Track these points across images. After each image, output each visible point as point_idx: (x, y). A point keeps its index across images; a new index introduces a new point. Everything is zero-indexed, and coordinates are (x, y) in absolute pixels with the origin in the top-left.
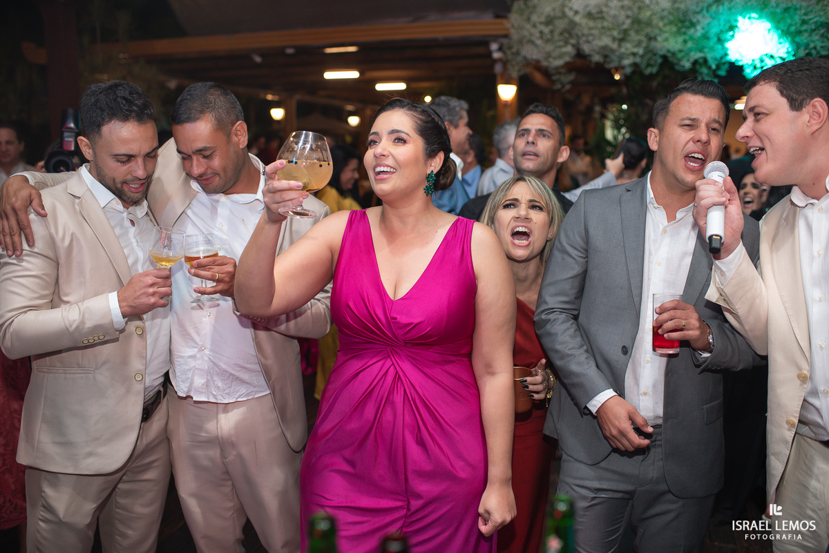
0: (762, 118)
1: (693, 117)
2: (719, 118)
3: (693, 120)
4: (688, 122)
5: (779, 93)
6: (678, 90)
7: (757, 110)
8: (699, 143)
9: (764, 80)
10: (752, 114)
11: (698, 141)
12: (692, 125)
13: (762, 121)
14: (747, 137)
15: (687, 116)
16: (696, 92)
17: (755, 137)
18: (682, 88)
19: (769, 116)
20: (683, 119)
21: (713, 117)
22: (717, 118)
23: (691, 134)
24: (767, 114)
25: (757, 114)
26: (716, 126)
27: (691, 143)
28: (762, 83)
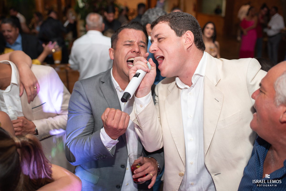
0: (162, 40)
1: (131, 40)
2: (143, 40)
3: (131, 42)
4: (128, 43)
5: (170, 27)
6: (122, 27)
7: (159, 36)
8: (134, 53)
9: (162, 21)
10: (156, 38)
11: (134, 52)
12: (131, 44)
13: (163, 42)
14: (155, 50)
15: (128, 40)
16: (130, 28)
17: (160, 50)
18: (123, 26)
19: (166, 39)
20: (126, 42)
21: (140, 40)
22: (142, 40)
23: (130, 48)
24: (165, 38)
25: (159, 39)
26: (142, 44)
27: (130, 53)
28: (161, 22)
